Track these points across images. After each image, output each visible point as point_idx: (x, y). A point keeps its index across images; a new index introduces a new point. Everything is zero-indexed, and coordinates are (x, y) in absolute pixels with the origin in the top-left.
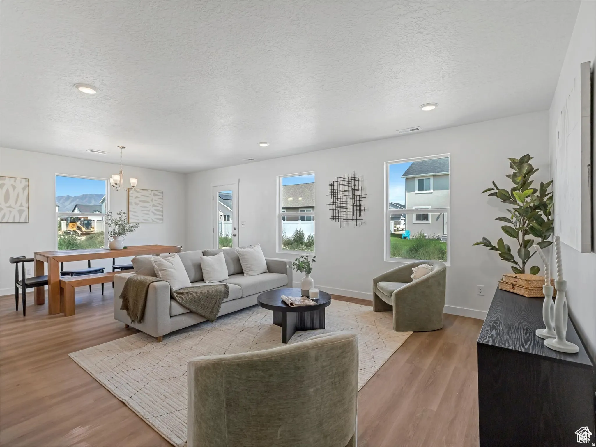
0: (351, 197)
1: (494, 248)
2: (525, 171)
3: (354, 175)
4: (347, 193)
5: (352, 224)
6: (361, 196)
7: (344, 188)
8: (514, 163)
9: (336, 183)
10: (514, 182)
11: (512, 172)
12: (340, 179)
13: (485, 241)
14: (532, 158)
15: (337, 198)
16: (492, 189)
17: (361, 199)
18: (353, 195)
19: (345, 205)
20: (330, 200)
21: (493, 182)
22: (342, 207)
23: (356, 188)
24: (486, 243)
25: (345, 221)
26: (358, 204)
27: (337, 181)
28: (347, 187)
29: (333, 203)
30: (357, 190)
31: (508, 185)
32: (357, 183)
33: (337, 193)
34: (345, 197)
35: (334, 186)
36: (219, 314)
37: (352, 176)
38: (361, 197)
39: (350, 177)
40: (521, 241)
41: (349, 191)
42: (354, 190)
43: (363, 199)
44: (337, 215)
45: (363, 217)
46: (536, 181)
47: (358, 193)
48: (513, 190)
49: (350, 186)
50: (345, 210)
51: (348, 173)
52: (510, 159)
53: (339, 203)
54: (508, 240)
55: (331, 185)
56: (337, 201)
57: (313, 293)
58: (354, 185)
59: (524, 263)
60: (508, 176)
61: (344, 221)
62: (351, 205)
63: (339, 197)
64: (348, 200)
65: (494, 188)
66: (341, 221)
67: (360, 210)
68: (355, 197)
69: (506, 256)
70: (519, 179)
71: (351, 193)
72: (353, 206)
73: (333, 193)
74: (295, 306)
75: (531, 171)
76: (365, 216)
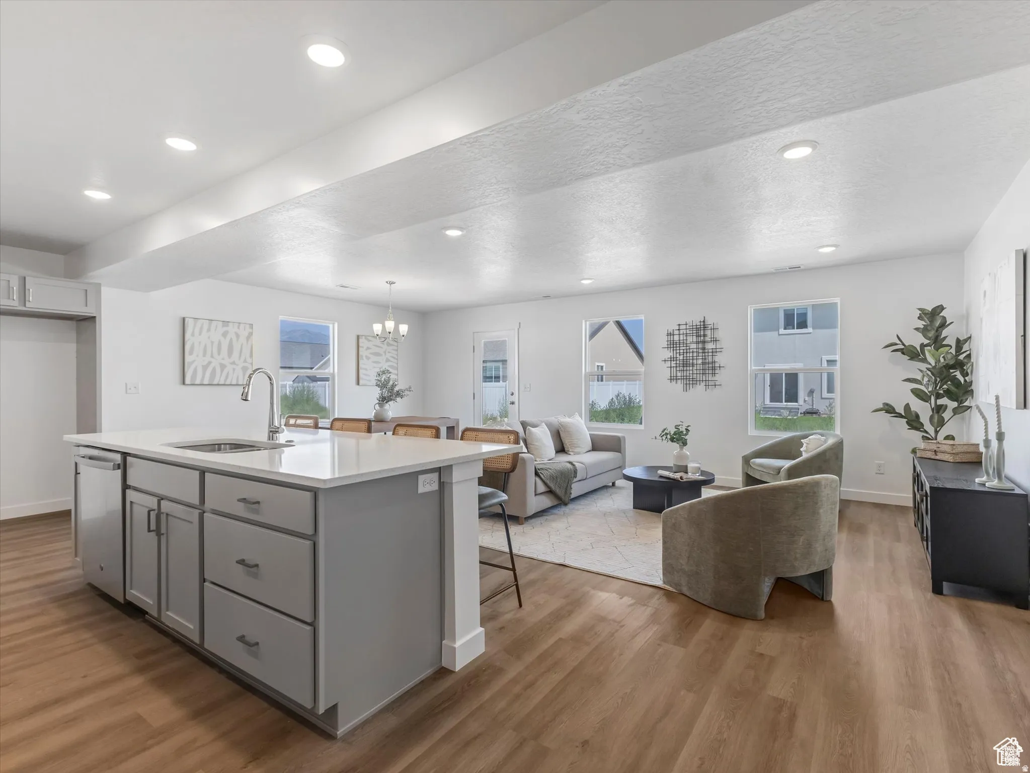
0: (701, 351)
1: (900, 416)
2: (938, 323)
3: (704, 322)
4: (694, 346)
5: (700, 387)
6: (714, 350)
7: (690, 339)
8: (924, 314)
9: (676, 332)
10: (925, 336)
11: (921, 324)
12: (682, 327)
13: (886, 407)
14: (946, 308)
15: (678, 351)
16: (896, 344)
17: (715, 354)
18: (704, 349)
19: (691, 361)
20: (668, 354)
21: (898, 336)
22: (685, 364)
23: (707, 339)
24: (889, 409)
25: (691, 382)
26: (710, 360)
27: (679, 330)
28: (695, 337)
29: (672, 359)
30: (708, 342)
31: (916, 340)
32: (708, 332)
33: (678, 346)
34: (691, 351)
35: (675, 336)
37: (702, 324)
38: (714, 352)
39: (699, 324)
40: (933, 406)
41: (697, 343)
42: (704, 342)
43: (718, 354)
44: (679, 374)
45: (717, 377)
46: (950, 335)
47: (710, 346)
48: (923, 346)
49: (698, 336)
50: (691, 368)
51: (697, 320)
52: (919, 309)
53: (681, 357)
54: (917, 406)
55: (669, 334)
56: (678, 356)
57: (693, 468)
58: (705, 336)
59: (937, 432)
60: (917, 329)
61: (689, 382)
62: (700, 361)
63: (682, 351)
64: (695, 354)
65: (898, 342)
66: (685, 383)
67: (714, 369)
68: (706, 351)
69: (915, 424)
70: (931, 334)
71: (700, 346)
72: (703, 364)
73: (672, 345)
74: (685, 480)
75: (943, 325)
76: (720, 377)
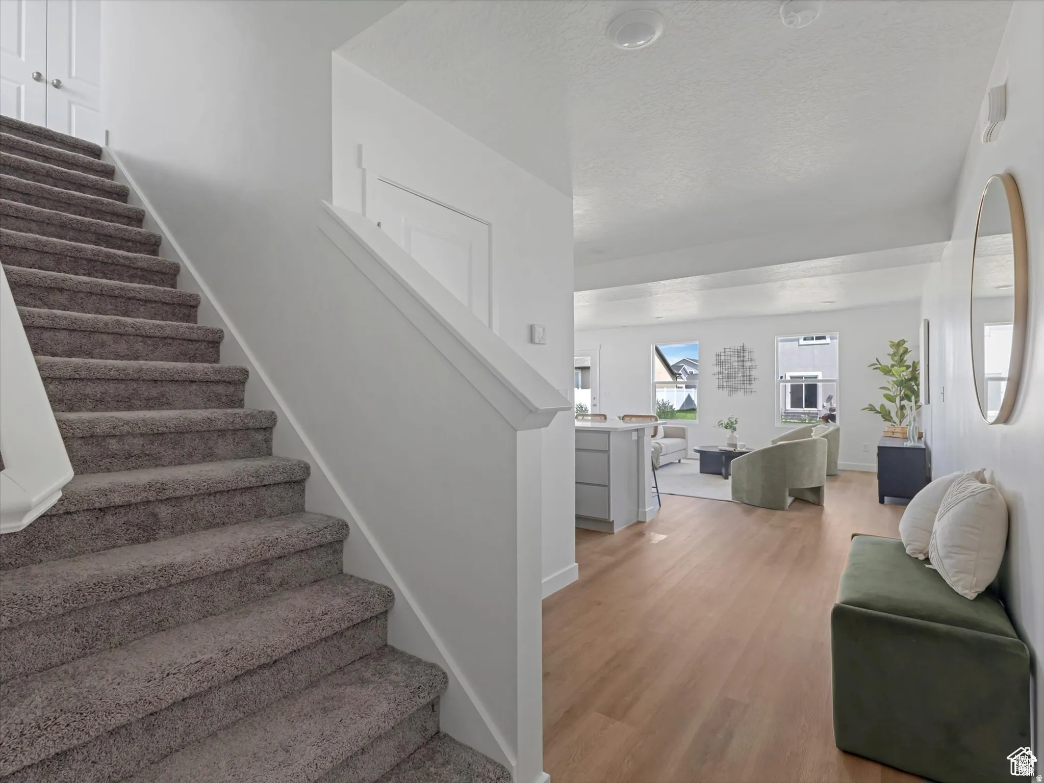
0: (740, 367)
1: (878, 412)
2: (901, 351)
3: (743, 347)
4: (736, 364)
5: (741, 393)
6: (751, 367)
7: (733, 359)
8: (893, 345)
9: (723, 354)
10: (893, 360)
11: (891, 351)
12: (727, 350)
13: (871, 407)
14: (907, 341)
15: (724, 368)
16: (876, 364)
17: (751, 370)
18: (743, 366)
19: (734, 375)
20: (717, 369)
21: (877, 359)
22: (729, 377)
23: (745, 359)
24: (872, 408)
25: (734, 390)
26: (748, 374)
27: (725, 352)
28: (736, 358)
29: (719, 373)
30: (746, 361)
31: (888, 362)
32: (746, 354)
33: (724, 365)
34: (734, 367)
35: (722, 357)
36: (660, 465)
37: (742, 348)
38: (751, 368)
39: (739, 348)
40: (898, 406)
41: (738, 361)
42: (743, 361)
43: (753, 369)
44: (725, 384)
45: (752, 386)
46: (909, 360)
47: (747, 364)
48: (893, 366)
49: (738, 357)
50: (734, 380)
51: (738, 345)
52: (890, 342)
53: (726, 372)
54: (889, 405)
55: (719, 355)
56: (724, 371)
57: (741, 445)
58: (743, 357)
59: (901, 422)
60: (889, 355)
61: (732, 389)
62: (740, 375)
63: (727, 367)
64: (737, 370)
65: (878, 363)
66: (729, 390)
67: (750, 380)
68: (745, 367)
69: (887, 418)
70: (896, 358)
71: (741, 364)
72: (743, 376)
73: (720, 363)
74: (737, 451)
75: (906, 351)
76: (755, 386)
